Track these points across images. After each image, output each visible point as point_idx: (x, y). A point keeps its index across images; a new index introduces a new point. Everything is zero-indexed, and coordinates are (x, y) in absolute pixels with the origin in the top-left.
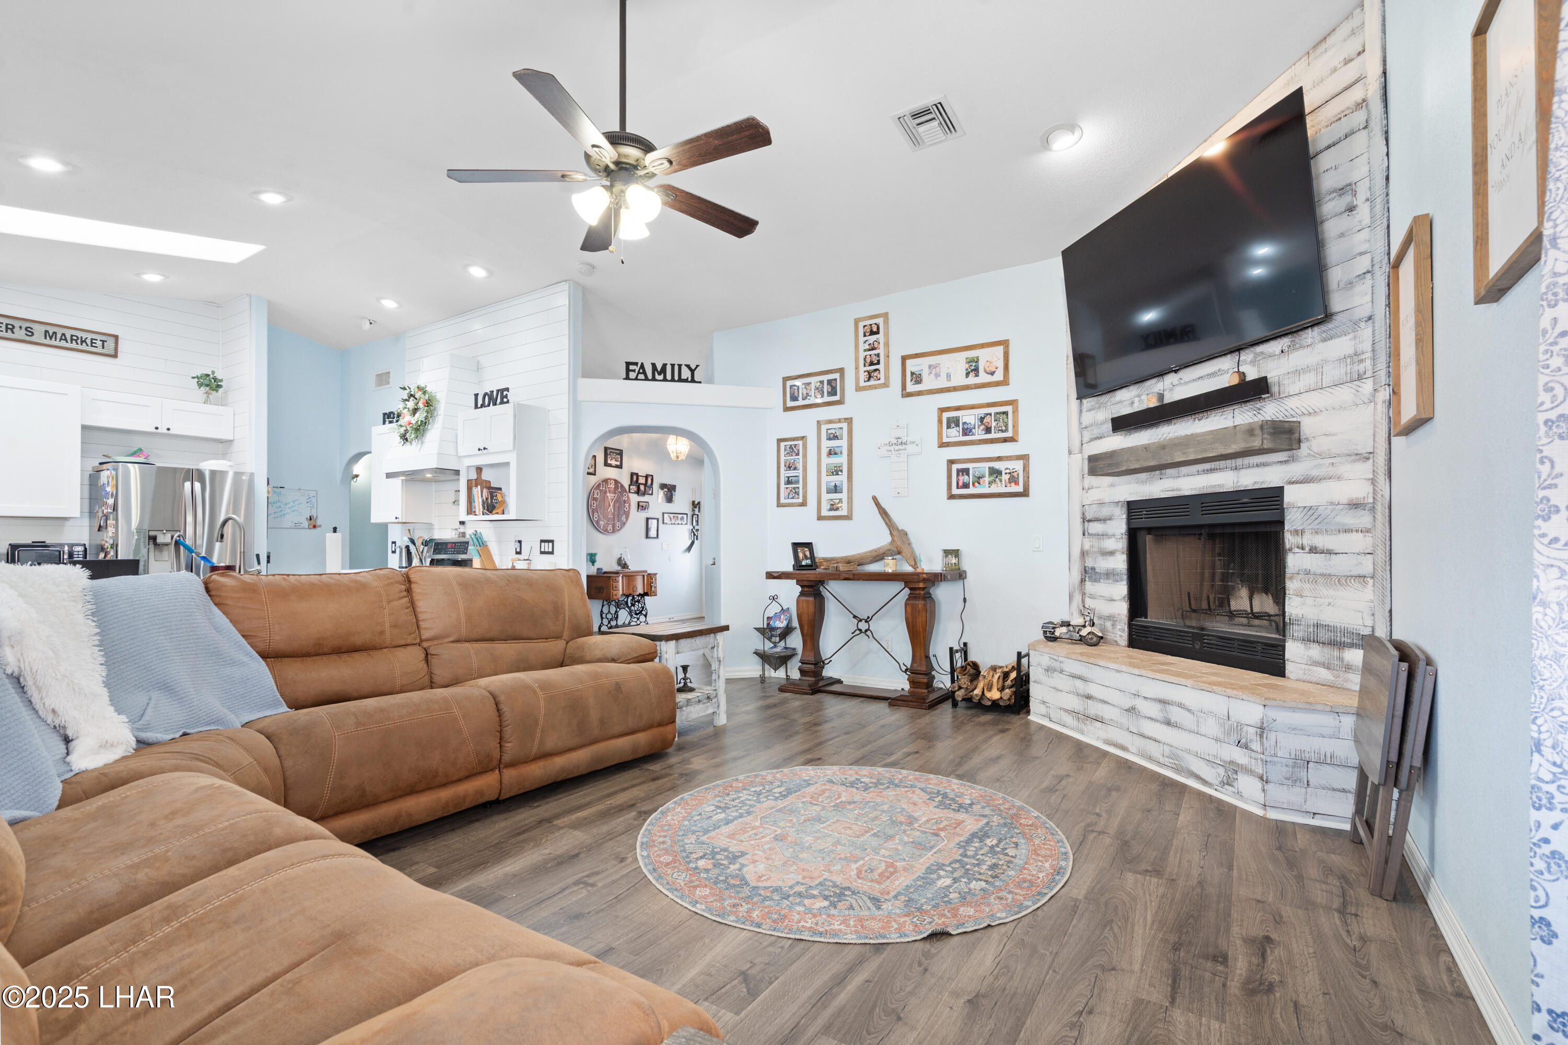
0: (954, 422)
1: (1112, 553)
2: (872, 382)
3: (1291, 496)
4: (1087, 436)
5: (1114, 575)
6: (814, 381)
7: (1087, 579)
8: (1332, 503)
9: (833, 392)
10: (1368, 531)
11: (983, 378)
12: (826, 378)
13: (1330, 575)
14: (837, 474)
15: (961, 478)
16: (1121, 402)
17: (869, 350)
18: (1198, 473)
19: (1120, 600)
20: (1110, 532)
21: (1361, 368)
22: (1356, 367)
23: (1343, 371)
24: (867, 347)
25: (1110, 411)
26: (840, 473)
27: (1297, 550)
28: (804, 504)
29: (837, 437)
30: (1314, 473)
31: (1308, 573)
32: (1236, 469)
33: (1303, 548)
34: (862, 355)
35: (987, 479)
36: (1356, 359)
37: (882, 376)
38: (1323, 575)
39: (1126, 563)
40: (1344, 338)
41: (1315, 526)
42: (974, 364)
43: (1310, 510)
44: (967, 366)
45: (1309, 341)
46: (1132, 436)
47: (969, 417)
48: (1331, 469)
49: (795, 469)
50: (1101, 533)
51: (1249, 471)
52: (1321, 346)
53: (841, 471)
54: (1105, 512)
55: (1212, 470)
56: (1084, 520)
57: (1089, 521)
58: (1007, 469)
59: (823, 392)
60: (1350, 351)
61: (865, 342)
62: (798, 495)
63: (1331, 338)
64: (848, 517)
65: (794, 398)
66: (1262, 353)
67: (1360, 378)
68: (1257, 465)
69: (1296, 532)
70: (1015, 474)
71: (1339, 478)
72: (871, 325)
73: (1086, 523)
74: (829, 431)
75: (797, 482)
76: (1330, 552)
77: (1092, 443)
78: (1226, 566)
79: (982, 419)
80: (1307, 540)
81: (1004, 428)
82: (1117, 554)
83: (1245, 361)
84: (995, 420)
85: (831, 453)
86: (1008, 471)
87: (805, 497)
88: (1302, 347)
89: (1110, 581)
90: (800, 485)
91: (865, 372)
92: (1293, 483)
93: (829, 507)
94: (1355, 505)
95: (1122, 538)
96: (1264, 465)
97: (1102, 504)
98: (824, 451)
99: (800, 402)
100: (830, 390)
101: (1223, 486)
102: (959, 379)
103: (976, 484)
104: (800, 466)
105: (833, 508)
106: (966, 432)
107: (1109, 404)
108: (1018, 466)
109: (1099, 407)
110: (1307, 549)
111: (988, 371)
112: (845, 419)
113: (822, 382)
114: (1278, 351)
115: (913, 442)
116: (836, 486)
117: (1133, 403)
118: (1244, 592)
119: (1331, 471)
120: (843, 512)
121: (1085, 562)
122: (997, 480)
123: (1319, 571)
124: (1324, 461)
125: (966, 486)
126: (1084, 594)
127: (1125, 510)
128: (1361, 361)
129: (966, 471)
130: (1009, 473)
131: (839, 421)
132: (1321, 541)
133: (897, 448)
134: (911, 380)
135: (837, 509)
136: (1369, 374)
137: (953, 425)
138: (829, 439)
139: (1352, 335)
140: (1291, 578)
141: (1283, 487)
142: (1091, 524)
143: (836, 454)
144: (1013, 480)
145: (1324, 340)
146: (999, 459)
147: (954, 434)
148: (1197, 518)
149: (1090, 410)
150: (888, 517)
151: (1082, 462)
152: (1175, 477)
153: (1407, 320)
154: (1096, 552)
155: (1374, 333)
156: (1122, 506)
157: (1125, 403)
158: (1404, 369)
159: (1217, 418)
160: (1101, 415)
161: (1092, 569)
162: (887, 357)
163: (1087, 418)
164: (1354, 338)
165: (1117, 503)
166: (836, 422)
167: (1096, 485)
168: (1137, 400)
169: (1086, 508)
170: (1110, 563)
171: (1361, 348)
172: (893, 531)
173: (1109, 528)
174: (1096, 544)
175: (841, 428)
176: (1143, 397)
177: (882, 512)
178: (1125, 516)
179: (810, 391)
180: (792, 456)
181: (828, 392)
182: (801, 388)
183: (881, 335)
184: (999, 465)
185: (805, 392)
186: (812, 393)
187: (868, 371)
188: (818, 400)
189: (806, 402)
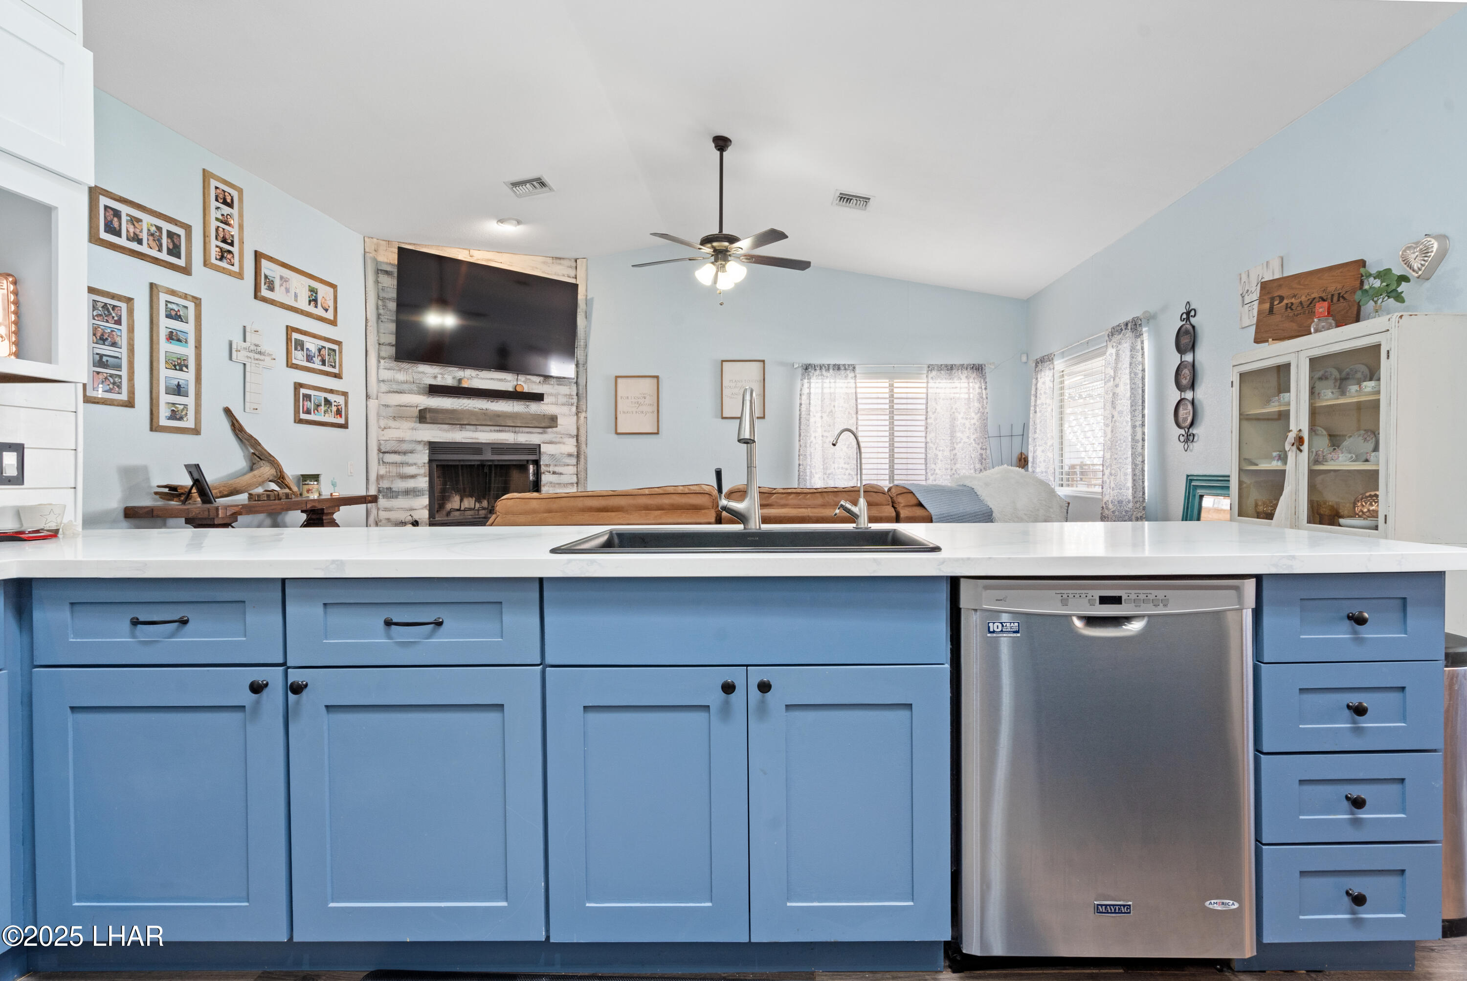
0: (300, 345)
1: (413, 477)
2: (224, 264)
3: (544, 448)
4: (384, 387)
5: (414, 492)
6: (148, 220)
7: (382, 497)
8: (561, 454)
9: (174, 251)
10: (575, 465)
11: (319, 312)
12: (166, 226)
13: (560, 484)
14: (181, 370)
15: (306, 403)
16: (423, 373)
17: (222, 222)
18: (491, 431)
20: (411, 461)
21: (572, 401)
22: (570, 400)
23: (566, 400)
24: (221, 217)
25: (411, 376)
26: (184, 369)
27: (547, 473)
28: (130, 404)
29: (180, 316)
30: (554, 440)
31: (551, 483)
32: (515, 432)
33: (550, 472)
34: (214, 224)
35: (323, 408)
36: (571, 397)
37: (236, 261)
38: (558, 484)
39: (428, 483)
41: (554, 463)
42: (314, 295)
43: (552, 456)
44: (310, 293)
45: (552, 383)
46: (435, 399)
47: (311, 345)
48: (561, 439)
49: (114, 344)
50: (399, 462)
51: (522, 434)
52: (556, 387)
53: (187, 367)
54: (405, 447)
55: (501, 431)
56: (379, 450)
57: (384, 453)
58: (335, 401)
59: (160, 245)
60: (568, 393)
61: (217, 208)
62: (119, 387)
63: (561, 385)
64: (196, 431)
65: (109, 229)
66: (530, 379)
67: (572, 405)
68: (527, 433)
69: (547, 465)
70: (340, 407)
71: (564, 443)
72: (224, 191)
73: (381, 455)
75: (118, 367)
76: (561, 474)
77: (390, 395)
78: (445, 484)
79: (320, 350)
80: (551, 469)
81: (333, 364)
82: (418, 477)
83: (520, 379)
84: (328, 355)
85: (173, 337)
86: (335, 404)
87: (132, 392)
88: (549, 384)
89: (410, 497)
90: (124, 373)
91: (217, 246)
92: (545, 443)
93: (168, 414)
94: (570, 455)
95: (424, 466)
96: (531, 433)
97: (402, 441)
98: (163, 334)
99: (122, 241)
100: (171, 247)
101: (508, 441)
102: (303, 303)
103: (316, 411)
104: (124, 342)
105: (175, 415)
106: (309, 358)
107: (410, 371)
108: (340, 400)
109: (400, 370)
110: (552, 472)
111: (323, 305)
112: (193, 297)
113: (159, 229)
114: (537, 382)
115: (269, 355)
116: (179, 385)
117: (435, 377)
118: (457, 498)
119: (561, 440)
120: (189, 423)
121: (379, 484)
122: (329, 410)
123: (556, 482)
124: (558, 436)
125: (308, 412)
126: (378, 509)
127: (427, 447)
128: (572, 399)
129: (308, 397)
130: (337, 406)
131: (185, 297)
132: (557, 469)
133: (257, 356)
134: (265, 284)
135: (181, 419)
136: (575, 404)
137: (299, 348)
138: (169, 316)
139: (568, 387)
140: (544, 486)
141: (540, 445)
142: (386, 455)
143: (179, 340)
144: (339, 413)
145: (558, 385)
146: (331, 391)
147: (299, 357)
148: (488, 456)
149: (389, 369)
150: (246, 436)
151: (379, 407)
152: (473, 431)
153: (628, 397)
154: (394, 476)
155: (578, 389)
156: (425, 444)
157: (427, 375)
158: (622, 412)
159: (503, 404)
160: (401, 376)
161: (387, 489)
162: (242, 242)
163: (386, 374)
164: (570, 388)
165: (420, 442)
166: (180, 297)
167: (393, 426)
168: (439, 376)
169: (382, 442)
170: (411, 484)
171: (572, 393)
172: (257, 453)
173: (409, 458)
174: (394, 470)
175: (186, 307)
176: (446, 376)
177: (237, 428)
178: (428, 451)
179: (141, 231)
180: (107, 321)
181: (168, 248)
182: (124, 219)
183: (235, 212)
184: (330, 397)
185: (131, 230)
186: (144, 236)
187: (221, 248)
188: (154, 253)
189: (134, 246)
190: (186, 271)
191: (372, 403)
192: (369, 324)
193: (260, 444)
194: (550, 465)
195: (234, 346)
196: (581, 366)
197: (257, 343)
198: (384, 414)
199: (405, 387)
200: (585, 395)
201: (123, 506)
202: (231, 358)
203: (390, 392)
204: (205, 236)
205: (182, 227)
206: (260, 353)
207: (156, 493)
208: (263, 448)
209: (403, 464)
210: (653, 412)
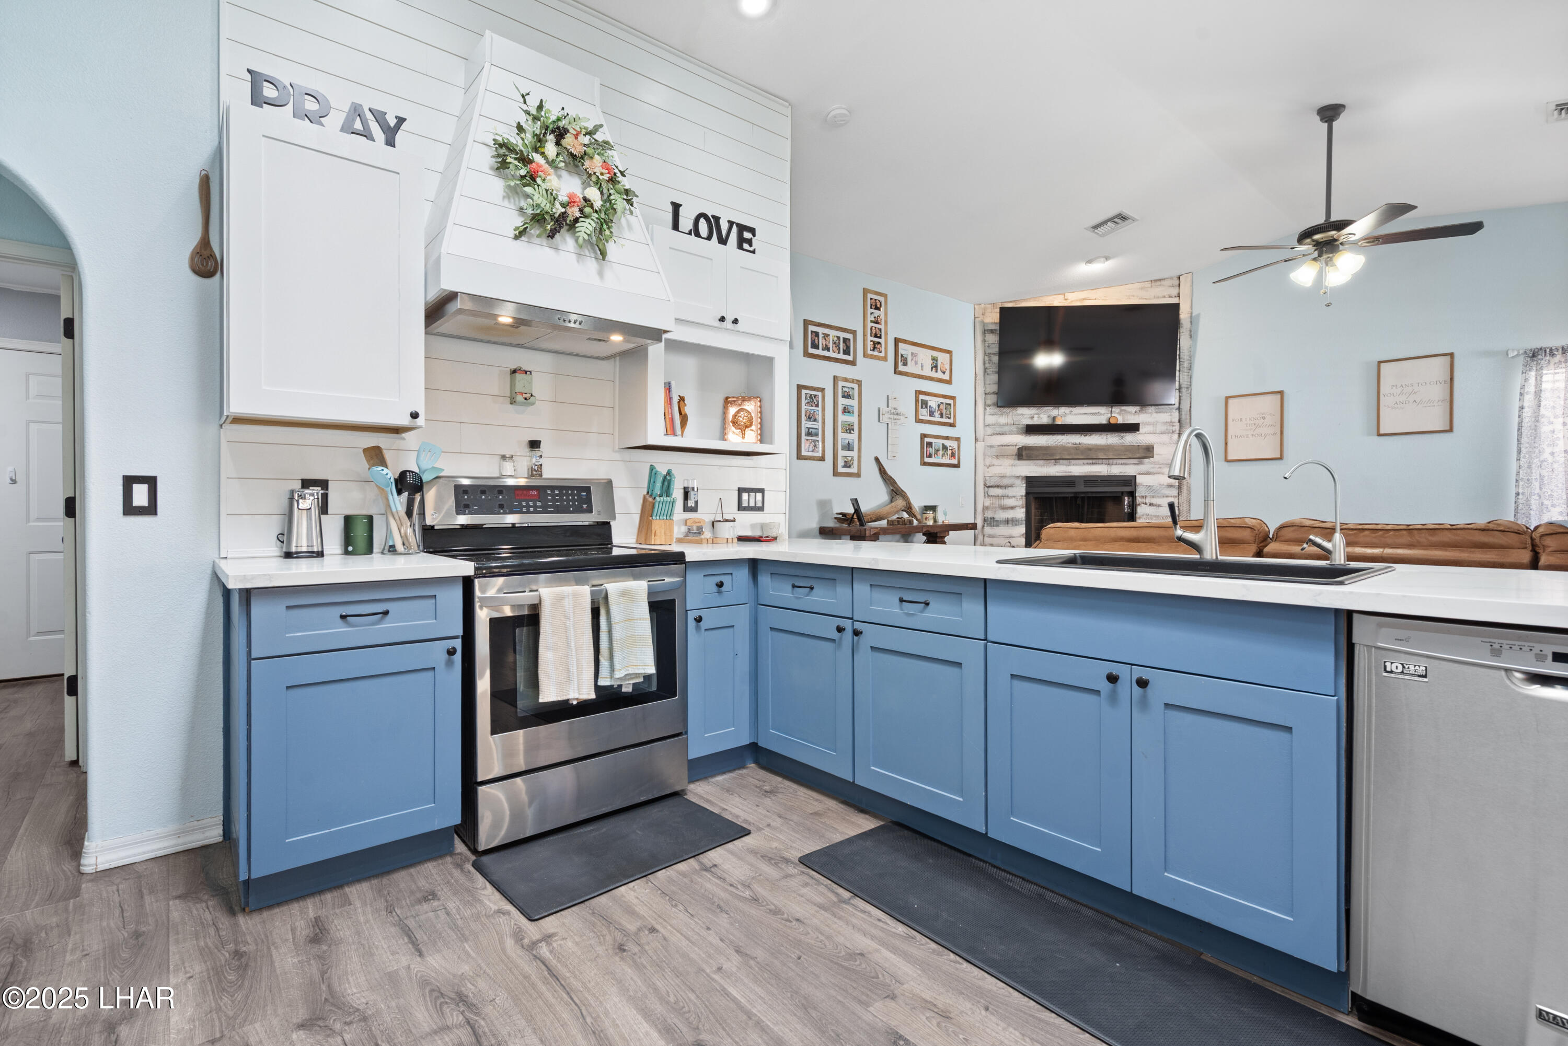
0: (925, 404)
1: (1012, 508)
2: (875, 353)
3: (1140, 479)
4: (989, 431)
5: (1013, 521)
6: (833, 333)
7: (986, 525)
8: (1160, 485)
9: (847, 352)
10: (1176, 497)
11: (939, 375)
12: (843, 335)
13: (1159, 516)
14: (850, 433)
15: (929, 449)
16: (1022, 415)
17: (874, 322)
18: (1085, 464)
19: (1020, 536)
20: (1011, 494)
21: (1174, 428)
22: (1171, 428)
23: (1166, 428)
24: (873, 319)
25: (1011, 419)
26: (852, 431)
27: (1143, 504)
28: (822, 459)
30: (1152, 470)
32: (1109, 464)
33: (1146, 504)
34: (870, 325)
35: (941, 452)
36: (1172, 424)
37: (883, 348)
38: (1155, 516)
39: (1025, 514)
40: (1166, 414)
41: (1151, 494)
42: (936, 362)
43: (1149, 487)
44: (933, 362)
45: (1150, 411)
46: (1032, 437)
47: (933, 402)
48: (1159, 469)
49: (815, 420)
50: (1001, 494)
51: (1117, 466)
52: (1155, 415)
53: (853, 430)
54: (1005, 482)
55: (1093, 464)
56: (985, 485)
57: (989, 487)
58: (951, 446)
59: (839, 348)
60: (1169, 421)
61: (872, 313)
62: (818, 448)
63: (1160, 412)
64: (858, 475)
65: (815, 346)
66: (1125, 410)
67: (1173, 432)
68: (1121, 464)
69: (1143, 496)
70: (954, 451)
72: (876, 300)
73: (986, 489)
74: (844, 389)
75: (817, 435)
76: (1159, 506)
77: (994, 436)
78: (1041, 515)
79: (939, 406)
80: (1148, 501)
81: (949, 416)
82: (1017, 508)
83: (1115, 412)
84: (946, 409)
85: (846, 411)
86: (951, 448)
87: (824, 451)
88: (1146, 413)
89: (1010, 525)
90: (820, 438)
91: (871, 341)
92: (1141, 474)
93: (843, 464)
94: (1170, 485)
95: (1022, 498)
96: (1125, 464)
97: (1003, 477)
98: (840, 408)
99: (820, 351)
100: (845, 349)
101: (1101, 472)
102: (927, 372)
104: (820, 418)
105: (847, 465)
106: (931, 414)
108: (954, 444)
109: (1002, 415)
110: (1148, 504)
111: (942, 369)
112: (857, 380)
113: (838, 338)
114: (1134, 411)
115: (904, 415)
117: (1032, 418)
119: (1156, 470)
120: (854, 470)
121: (984, 513)
122: (946, 453)
123: (1153, 514)
124: (1155, 466)
125: (930, 456)
126: (984, 536)
127: (1024, 482)
128: (1173, 426)
129: (930, 444)
130: (951, 450)
131: (853, 381)
132: (1154, 501)
133: (896, 417)
134: (901, 361)
135: (849, 467)
136: (1177, 432)
137: (924, 406)
138: (844, 397)
139: (1169, 414)
141: (1135, 475)
142: (990, 489)
143: (849, 412)
144: (953, 455)
145: (1157, 413)
146: (947, 438)
147: (924, 414)
148: (1081, 488)
149: (993, 415)
150: (888, 477)
151: (985, 448)
152: (1066, 465)
153: (1241, 420)
154: (996, 507)
155: (1180, 416)
156: (1022, 479)
157: (1025, 416)
158: (1233, 437)
159: (1096, 437)
160: (1003, 420)
161: (991, 518)
162: (886, 334)
163: (991, 419)
164: (1171, 415)
165: (1018, 477)
166: (850, 382)
167: (996, 464)
168: (1036, 416)
169: (987, 478)
170: (1010, 514)
171: (1173, 420)
172: (894, 490)
173: (1009, 492)
174: (996, 502)
175: (853, 389)
176: (1041, 416)
177: (883, 472)
178: (1025, 485)
179: (829, 343)
180: (812, 406)
181: (843, 350)
182: (821, 336)
183: (882, 312)
184: (947, 443)
185: (824, 343)
186: (831, 345)
187: (873, 342)
188: (836, 355)
189: (825, 353)
190: (853, 363)
191: (980, 445)
192: (977, 378)
193: (896, 483)
194: (1146, 497)
195: (881, 412)
196: (1184, 390)
197: (896, 407)
198: (989, 454)
199: (1006, 429)
200: (1188, 421)
201: (819, 526)
202: (879, 421)
203: (994, 434)
204: (865, 335)
205: (851, 333)
206: (898, 414)
207: (835, 518)
208: (898, 485)
209: (1004, 496)
210: (1275, 434)
